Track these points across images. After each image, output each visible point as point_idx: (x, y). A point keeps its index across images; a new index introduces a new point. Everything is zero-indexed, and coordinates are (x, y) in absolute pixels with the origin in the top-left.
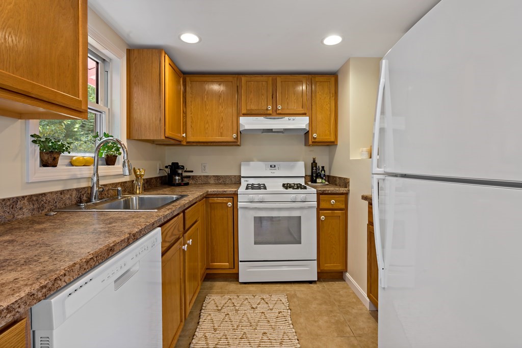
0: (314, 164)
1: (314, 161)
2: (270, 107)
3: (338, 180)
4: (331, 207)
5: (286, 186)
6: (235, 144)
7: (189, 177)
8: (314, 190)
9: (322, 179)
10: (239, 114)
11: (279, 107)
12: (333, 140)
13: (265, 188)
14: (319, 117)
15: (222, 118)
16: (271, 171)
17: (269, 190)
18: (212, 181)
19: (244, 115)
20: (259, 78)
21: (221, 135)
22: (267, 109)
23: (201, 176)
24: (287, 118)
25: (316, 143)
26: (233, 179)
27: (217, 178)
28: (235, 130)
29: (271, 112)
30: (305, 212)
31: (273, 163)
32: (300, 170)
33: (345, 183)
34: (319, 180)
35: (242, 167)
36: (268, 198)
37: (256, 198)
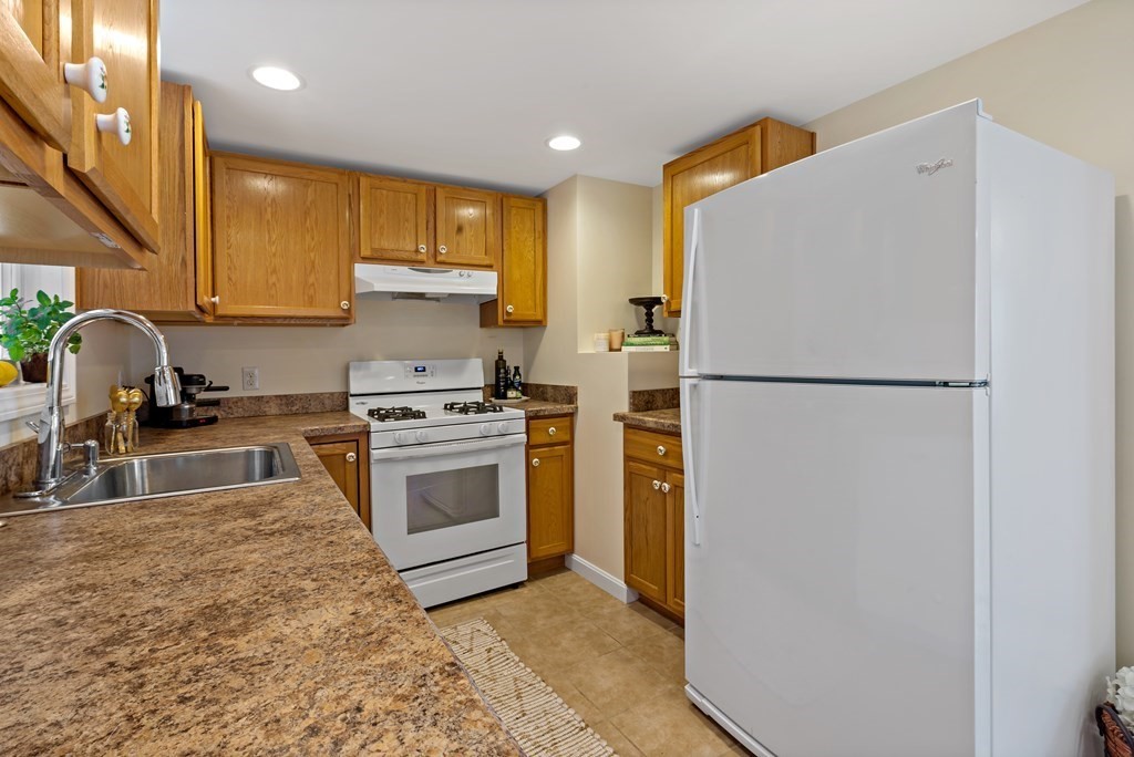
0: (500, 363)
1: (501, 358)
2: (423, 248)
3: (549, 390)
4: (547, 440)
5: (450, 407)
6: (344, 321)
7: (216, 403)
8: (522, 413)
9: (517, 390)
10: (356, 256)
11: (443, 249)
12: (539, 317)
13: (424, 415)
14: (516, 274)
15: (313, 263)
16: (421, 379)
17: (428, 417)
18: (274, 410)
19: (366, 259)
20: (398, 185)
21: (311, 302)
22: (417, 251)
23: (242, 398)
24: (456, 272)
25: (513, 323)
26: (327, 402)
27: (287, 400)
28: (345, 292)
29: (425, 259)
30: (506, 454)
31: (420, 364)
32: (476, 374)
33: (569, 395)
34: (511, 394)
35: (352, 374)
36: (433, 434)
37: (411, 437)
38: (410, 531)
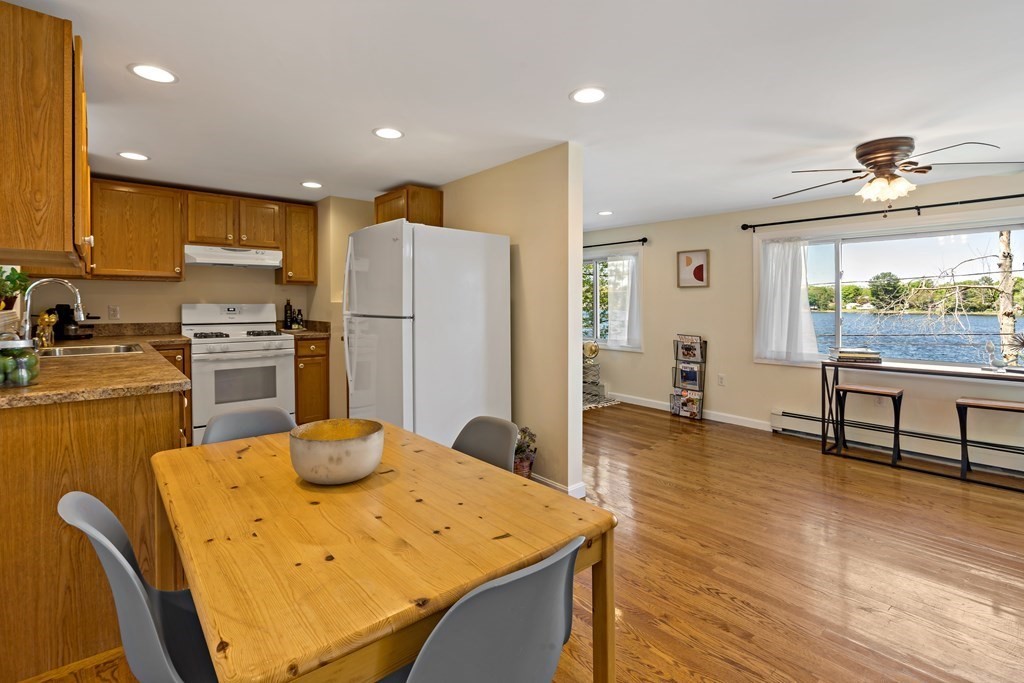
0: (288, 307)
1: (288, 303)
2: (231, 237)
3: (318, 325)
4: (310, 353)
5: (251, 333)
6: (178, 278)
8: (292, 337)
9: (299, 324)
10: (185, 241)
11: (244, 237)
12: (311, 279)
13: (227, 336)
14: (296, 252)
15: (157, 245)
16: (231, 316)
17: (231, 337)
18: (130, 333)
19: (192, 243)
20: (214, 197)
21: (155, 267)
22: (227, 238)
23: (107, 325)
24: (254, 251)
25: (291, 282)
26: (166, 328)
27: (139, 326)
28: (178, 262)
29: (232, 242)
30: (281, 360)
31: (231, 306)
32: (270, 314)
33: (326, 327)
34: (295, 326)
35: (184, 312)
36: (232, 347)
37: (218, 348)
38: (216, 403)
